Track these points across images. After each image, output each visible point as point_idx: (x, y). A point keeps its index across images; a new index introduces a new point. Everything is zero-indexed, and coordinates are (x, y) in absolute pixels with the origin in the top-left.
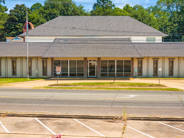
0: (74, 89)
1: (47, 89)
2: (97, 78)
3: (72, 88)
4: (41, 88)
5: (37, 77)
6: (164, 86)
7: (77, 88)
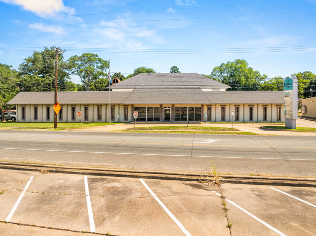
0: (149, 133)
1: (124, 132)
2: (171, 123)
3: (147, 132)
4: (118, 132)
5: (119, 122)
6: (237, 130)
7: (152, 132)
